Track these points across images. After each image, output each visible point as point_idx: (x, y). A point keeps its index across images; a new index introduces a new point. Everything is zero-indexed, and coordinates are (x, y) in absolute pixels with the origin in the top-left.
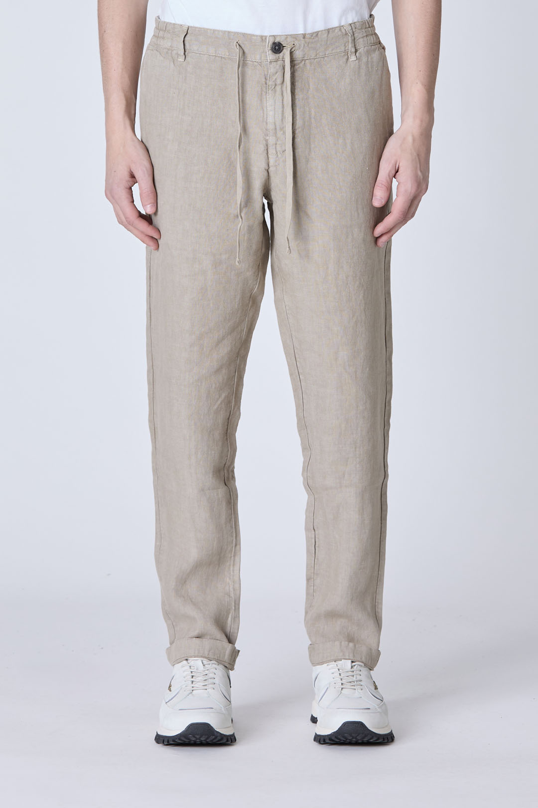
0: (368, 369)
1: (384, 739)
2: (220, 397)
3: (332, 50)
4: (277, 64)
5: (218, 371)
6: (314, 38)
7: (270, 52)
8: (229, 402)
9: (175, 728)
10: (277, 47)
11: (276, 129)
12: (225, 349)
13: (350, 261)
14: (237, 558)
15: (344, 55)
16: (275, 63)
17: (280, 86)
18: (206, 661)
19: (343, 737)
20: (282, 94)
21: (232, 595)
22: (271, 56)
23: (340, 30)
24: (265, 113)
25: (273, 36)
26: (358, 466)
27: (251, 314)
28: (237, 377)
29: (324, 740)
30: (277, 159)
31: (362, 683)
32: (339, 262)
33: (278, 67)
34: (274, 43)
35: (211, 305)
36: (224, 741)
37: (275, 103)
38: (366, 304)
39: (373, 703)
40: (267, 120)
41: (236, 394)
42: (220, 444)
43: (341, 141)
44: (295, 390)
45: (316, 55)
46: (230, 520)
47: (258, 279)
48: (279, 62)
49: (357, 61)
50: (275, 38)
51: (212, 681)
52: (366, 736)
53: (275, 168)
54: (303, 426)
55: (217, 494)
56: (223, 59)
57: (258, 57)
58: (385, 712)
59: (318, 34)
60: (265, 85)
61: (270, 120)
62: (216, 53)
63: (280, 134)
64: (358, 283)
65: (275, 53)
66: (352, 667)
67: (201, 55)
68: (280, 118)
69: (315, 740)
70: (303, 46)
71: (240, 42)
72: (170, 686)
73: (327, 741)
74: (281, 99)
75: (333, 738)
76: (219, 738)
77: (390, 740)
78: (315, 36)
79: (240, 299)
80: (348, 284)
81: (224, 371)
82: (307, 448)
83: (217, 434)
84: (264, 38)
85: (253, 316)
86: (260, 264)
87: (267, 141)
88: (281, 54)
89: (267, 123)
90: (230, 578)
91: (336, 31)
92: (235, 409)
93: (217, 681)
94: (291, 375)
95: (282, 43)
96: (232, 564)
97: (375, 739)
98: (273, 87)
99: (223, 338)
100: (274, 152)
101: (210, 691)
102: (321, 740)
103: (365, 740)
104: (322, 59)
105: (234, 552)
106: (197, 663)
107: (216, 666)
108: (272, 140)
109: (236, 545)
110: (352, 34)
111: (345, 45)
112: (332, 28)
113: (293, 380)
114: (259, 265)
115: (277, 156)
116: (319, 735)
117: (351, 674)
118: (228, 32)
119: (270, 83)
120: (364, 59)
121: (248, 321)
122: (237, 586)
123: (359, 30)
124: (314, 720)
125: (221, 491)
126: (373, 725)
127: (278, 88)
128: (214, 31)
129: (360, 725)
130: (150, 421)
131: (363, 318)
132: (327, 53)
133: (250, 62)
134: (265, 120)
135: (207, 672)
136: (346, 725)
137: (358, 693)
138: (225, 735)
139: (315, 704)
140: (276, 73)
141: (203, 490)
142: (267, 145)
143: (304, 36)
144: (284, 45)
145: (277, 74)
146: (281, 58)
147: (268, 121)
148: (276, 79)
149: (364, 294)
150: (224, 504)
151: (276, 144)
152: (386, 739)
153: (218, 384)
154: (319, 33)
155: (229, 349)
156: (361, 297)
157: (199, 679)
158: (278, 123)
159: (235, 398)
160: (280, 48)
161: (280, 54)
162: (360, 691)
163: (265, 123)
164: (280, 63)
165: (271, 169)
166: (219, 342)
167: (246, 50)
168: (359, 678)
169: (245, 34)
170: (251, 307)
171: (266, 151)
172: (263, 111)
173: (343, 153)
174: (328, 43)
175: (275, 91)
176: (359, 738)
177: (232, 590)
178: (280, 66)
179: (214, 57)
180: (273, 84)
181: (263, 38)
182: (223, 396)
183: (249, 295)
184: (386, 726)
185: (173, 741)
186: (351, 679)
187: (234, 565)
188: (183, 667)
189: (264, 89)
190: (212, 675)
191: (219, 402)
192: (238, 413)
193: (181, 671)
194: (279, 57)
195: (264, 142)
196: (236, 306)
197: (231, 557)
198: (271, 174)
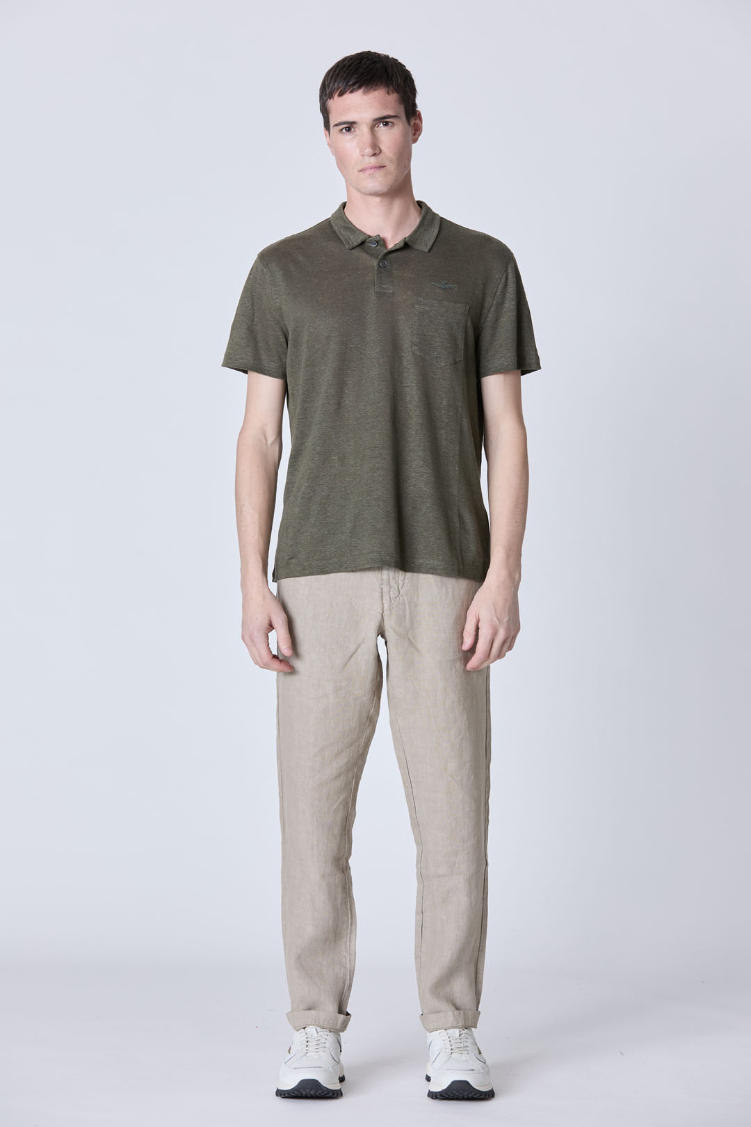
1: (486, 1096)
5: (337, 777)
8: (347, 803)
9: (290, 1084)
12: (342, 761)
14: (353, 936)
18: (319, 1029)
19: (452, 1093)
21: (348, 966)
26: (466, 857)
29: (436, 1096)
31: (468, 1049)
36: (331, 1095)
39: (477, 1065)
42: (339, 838)
44: (407, 796)
46: (346, 902)
51: (324, 1045)
52: (471, 1093)
54: (416, 825)
55: (335, 880)
58: (488, 1073)
64: (462, 707)
66: (460, 1035)
69: (428, 1096)
72: (290, 1049)
73: (439, 1097)
75: (443, 1094)
76: (326, 1092)
77: (491, 1096)
81: (342, 778)
82: (420, 842)
83: (337, 830)
87: (382, 589)
90: (346, 952)
93: (327, 1045)
94: (404, 783)
96: (348, 940)
97: (478, 1095)
99: (342, 751)
100: (389, 599)
101: (321, 1053)
102: (433, 1095)
103: (470, 1096)
105: (351, 930)
106: (311, 1030)
107: (328, 1033)
108: (386, 589)
109: (351, 924)
113: (406, 788)
116: (432, 1092)
117: (459, 1041)
122: (352, 958)
124: (428, 1079)
125: (338, 877)
126: (477, 1084)
129: (466, 1083)
130: (281, 816)
135: (319, 1038)
136: (454, 1083)
137: (465, 1057)
138: (332, 1090)
139: (429, 1065)
141: (323, 876)
142: (382, 593)
150: (340, 889)
152: (488, 1095)
157: (313, 1044)
162: (466, 1055)
165: (386, 613)
166: (338, 754)
168: (466, 1044)
176: (465, 1094)
177: (348, 961)
182: (341, 798)
183: (366, 716)
184: (488, 1085)
185: (288, 1094)
186: (459, 1045)
187: (350, 941)
188: (301, 1033)
190: (323, 1041)
191: (337, 804)
193: (299, 1037)
195: (380, 590)
197: (347, 934)
198: (386, 618)
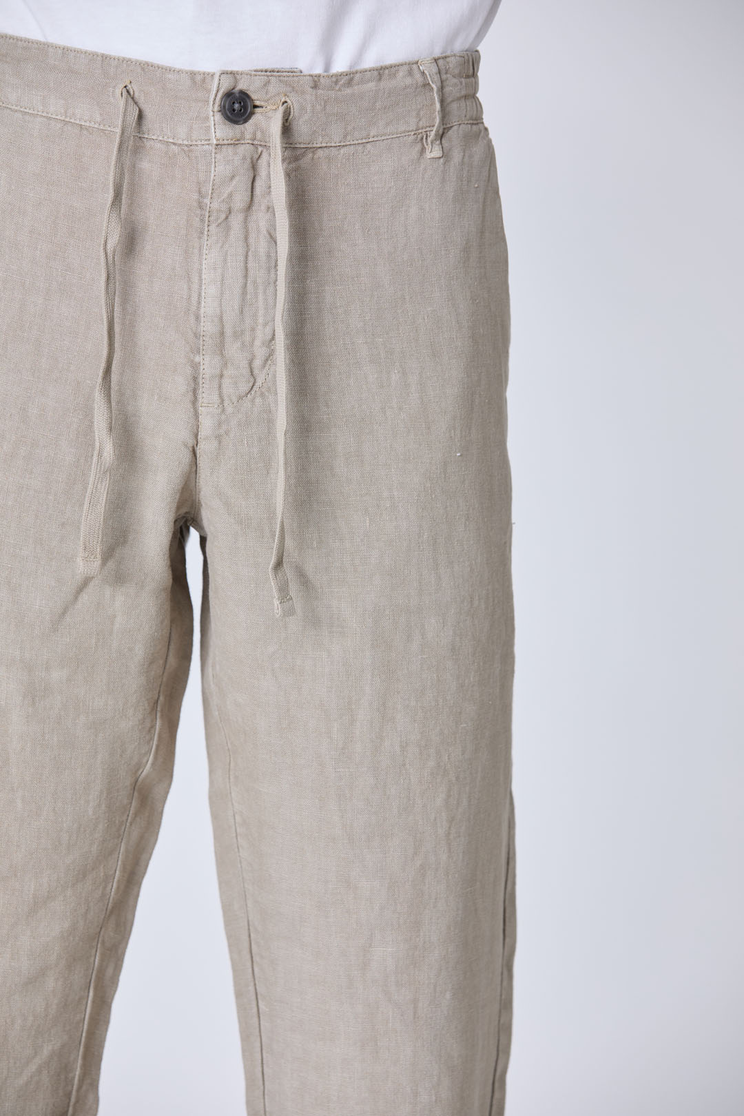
0: (448, 995)
2: (36, 1053)
3: (387, 124)
4: (236, 154)
6: (340, 90)
7: (218, 116)
10: (236, 106)
11: (222, 333)
13: (413, 703)
15: (415, 141)
16: (230, 149)
17: (241, 217)
20: (246, 238)
22: (219, 128)
23: (410, 73)
24: (195, 286)
25: (231, 73)
27: (135, 834)
28: (93, 1002)
30: (223, 417)
32: (384, 704)
33: (237, 160)
34: (229, 95)
35: (19, 805)
37: (225, 260)
38: (451, 820)
40: (198, 308)
41: (87, 1048)
43: (395, 377)
45: (345, 137)
47: (152, 739)
48: (242, 149)
49: (442, 160)
50: (236, 81)
53: (215, 444)
56: (85, 132)
57: (182, 131)
59: (351, 80)
60: (198, 212)
61: (209, 307)
62: (66, 112)
63: (233, 349)
65: (236, 122)
67: (27, 118)
68: (236, 304)
70: (309, 108)
71: (134, 88)
74: (241, 251)
78: (344, 85)
79: (101, 792)
80: (404, 765)
84: (198, 78)
85: (142, 837)
86: (162, 698)
88: (249, 125)
89: (197, 318)
91: (401, 74)
92: (84, 1088)
95: (253, 96)
98: (223, 216)
104: (360, 148)
110: (439, 84)
111: (418, 114)
112: (391, 67)
114: (157, 702)
115: (223, 410)
118: (103, 56)
119: (215, 205)
120: (457, 156)
121: (127, 851)
123: (454, 77)
127: (236, 221)
128: (66, 50)
131: (444, 857)
132: (372, 134)
133: (158, 145)
134: (194, 308)
140: (233, 177)
143: (316, 82)
144: (257, 103)
145: (234, 182)
146: (248, 136)
147: (202, 310)
148: (230, 195)
149: (449, 796)
151: (221, 376)
153: (31, 1018)
154: (357, 77)
155: (67, 925)
156: (439, 801)
158: (230, 318)
159: (85, 1058)
160: (245, 107)
161: (247, 125)
163: (192, 318)
164: (244, 150)
167: (149, 114)
169: (147, 64)
170: (136, 815)
171: (190, 396)
172: (189, 281)
173: (400, 409)
174: (378, 105)
175: (228, 229)
178: (244, 158)
179: (59, 125)
180: (224, 207)
181: (198, 80)
189: (196, 222)
192: (91, 1097)
194: (242, 133)
196: (91, 813)
